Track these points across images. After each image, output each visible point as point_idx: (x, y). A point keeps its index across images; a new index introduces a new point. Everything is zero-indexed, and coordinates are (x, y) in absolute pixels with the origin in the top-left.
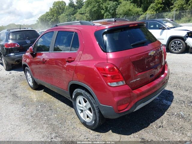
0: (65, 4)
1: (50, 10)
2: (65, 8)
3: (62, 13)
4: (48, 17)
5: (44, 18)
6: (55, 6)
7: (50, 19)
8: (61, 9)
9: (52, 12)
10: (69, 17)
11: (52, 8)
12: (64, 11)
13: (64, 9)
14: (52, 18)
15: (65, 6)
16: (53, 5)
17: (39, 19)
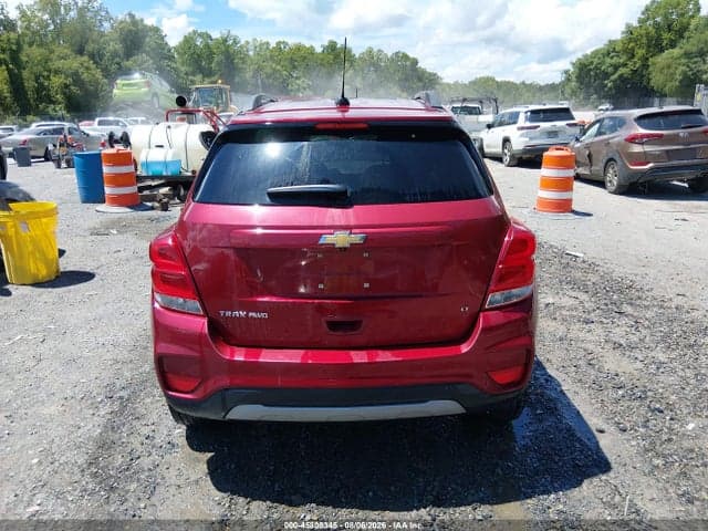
0: (699, 10)
1: (623, 33)
2: (692, 27)
3: (673, 45)
4: (612, 58)
5: (592, 63)
6: (648, 19)
7: (616, 68)
8: (669, 28)
9: (630, 40)
10: (695, 63)
11: (635, 24)
12: (682, 37)
13: (685, 28)
14: (625, 65)
15: (693, 17)
16: (643, 13)
17: (574, 64)
